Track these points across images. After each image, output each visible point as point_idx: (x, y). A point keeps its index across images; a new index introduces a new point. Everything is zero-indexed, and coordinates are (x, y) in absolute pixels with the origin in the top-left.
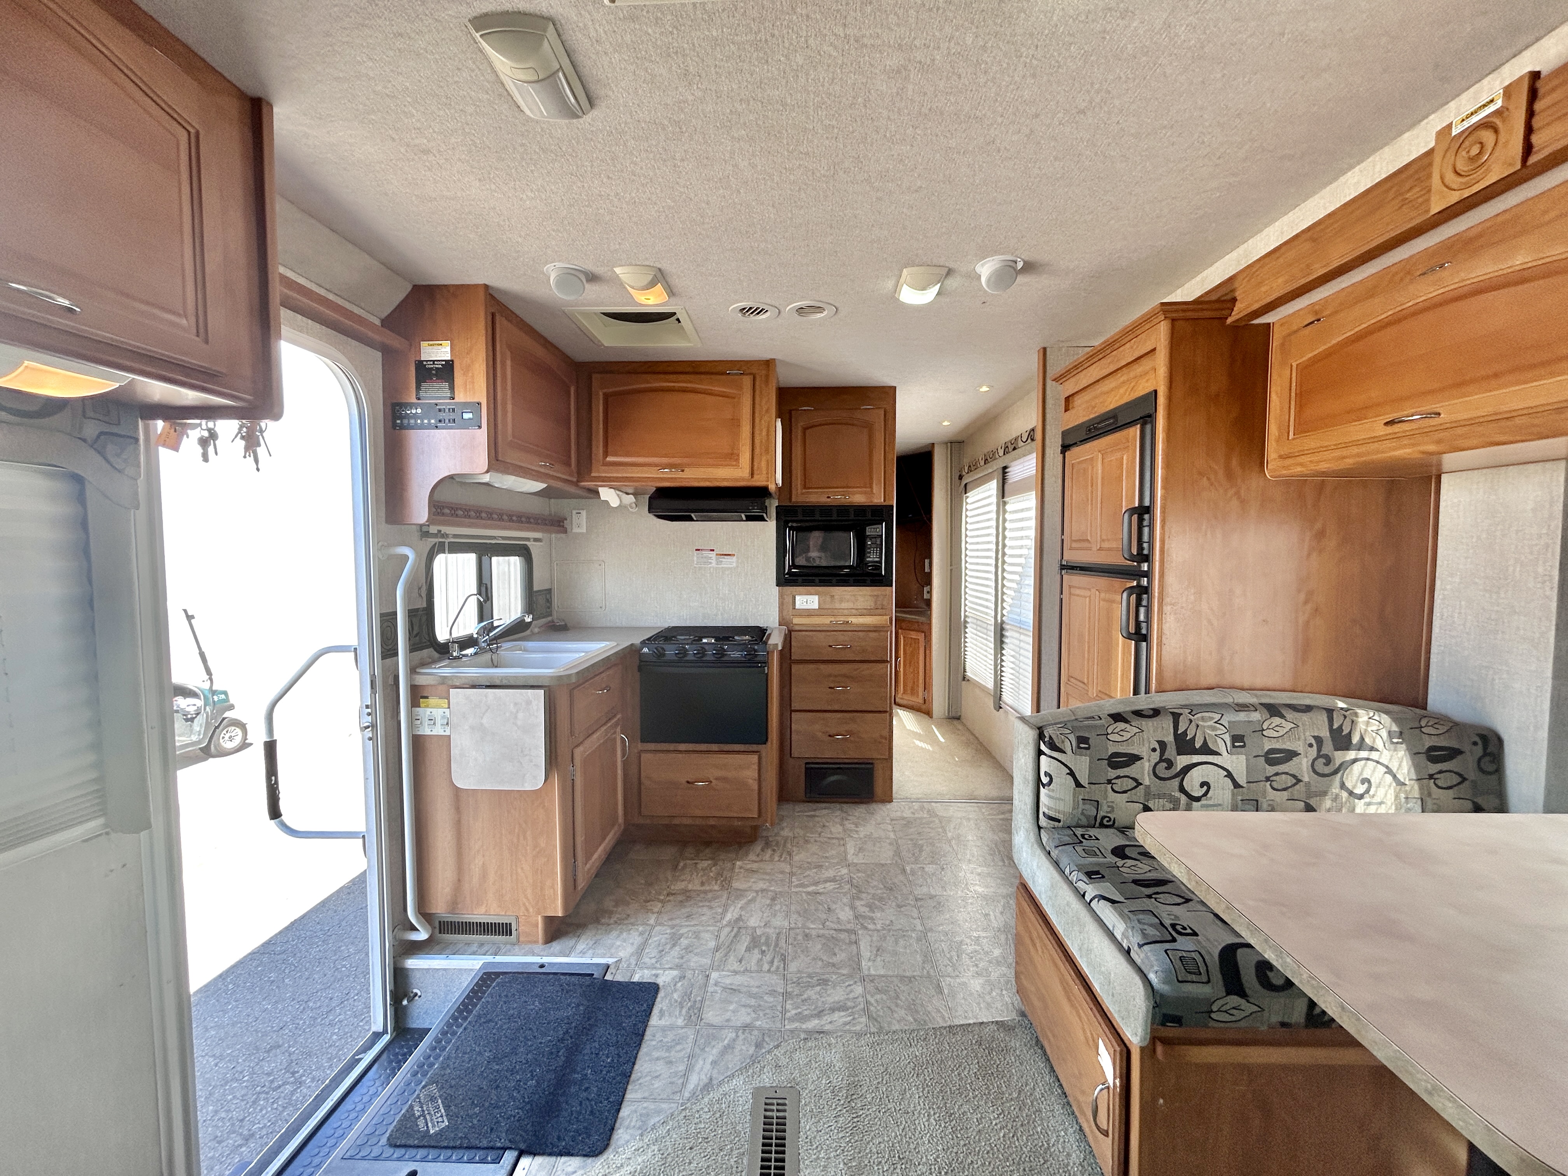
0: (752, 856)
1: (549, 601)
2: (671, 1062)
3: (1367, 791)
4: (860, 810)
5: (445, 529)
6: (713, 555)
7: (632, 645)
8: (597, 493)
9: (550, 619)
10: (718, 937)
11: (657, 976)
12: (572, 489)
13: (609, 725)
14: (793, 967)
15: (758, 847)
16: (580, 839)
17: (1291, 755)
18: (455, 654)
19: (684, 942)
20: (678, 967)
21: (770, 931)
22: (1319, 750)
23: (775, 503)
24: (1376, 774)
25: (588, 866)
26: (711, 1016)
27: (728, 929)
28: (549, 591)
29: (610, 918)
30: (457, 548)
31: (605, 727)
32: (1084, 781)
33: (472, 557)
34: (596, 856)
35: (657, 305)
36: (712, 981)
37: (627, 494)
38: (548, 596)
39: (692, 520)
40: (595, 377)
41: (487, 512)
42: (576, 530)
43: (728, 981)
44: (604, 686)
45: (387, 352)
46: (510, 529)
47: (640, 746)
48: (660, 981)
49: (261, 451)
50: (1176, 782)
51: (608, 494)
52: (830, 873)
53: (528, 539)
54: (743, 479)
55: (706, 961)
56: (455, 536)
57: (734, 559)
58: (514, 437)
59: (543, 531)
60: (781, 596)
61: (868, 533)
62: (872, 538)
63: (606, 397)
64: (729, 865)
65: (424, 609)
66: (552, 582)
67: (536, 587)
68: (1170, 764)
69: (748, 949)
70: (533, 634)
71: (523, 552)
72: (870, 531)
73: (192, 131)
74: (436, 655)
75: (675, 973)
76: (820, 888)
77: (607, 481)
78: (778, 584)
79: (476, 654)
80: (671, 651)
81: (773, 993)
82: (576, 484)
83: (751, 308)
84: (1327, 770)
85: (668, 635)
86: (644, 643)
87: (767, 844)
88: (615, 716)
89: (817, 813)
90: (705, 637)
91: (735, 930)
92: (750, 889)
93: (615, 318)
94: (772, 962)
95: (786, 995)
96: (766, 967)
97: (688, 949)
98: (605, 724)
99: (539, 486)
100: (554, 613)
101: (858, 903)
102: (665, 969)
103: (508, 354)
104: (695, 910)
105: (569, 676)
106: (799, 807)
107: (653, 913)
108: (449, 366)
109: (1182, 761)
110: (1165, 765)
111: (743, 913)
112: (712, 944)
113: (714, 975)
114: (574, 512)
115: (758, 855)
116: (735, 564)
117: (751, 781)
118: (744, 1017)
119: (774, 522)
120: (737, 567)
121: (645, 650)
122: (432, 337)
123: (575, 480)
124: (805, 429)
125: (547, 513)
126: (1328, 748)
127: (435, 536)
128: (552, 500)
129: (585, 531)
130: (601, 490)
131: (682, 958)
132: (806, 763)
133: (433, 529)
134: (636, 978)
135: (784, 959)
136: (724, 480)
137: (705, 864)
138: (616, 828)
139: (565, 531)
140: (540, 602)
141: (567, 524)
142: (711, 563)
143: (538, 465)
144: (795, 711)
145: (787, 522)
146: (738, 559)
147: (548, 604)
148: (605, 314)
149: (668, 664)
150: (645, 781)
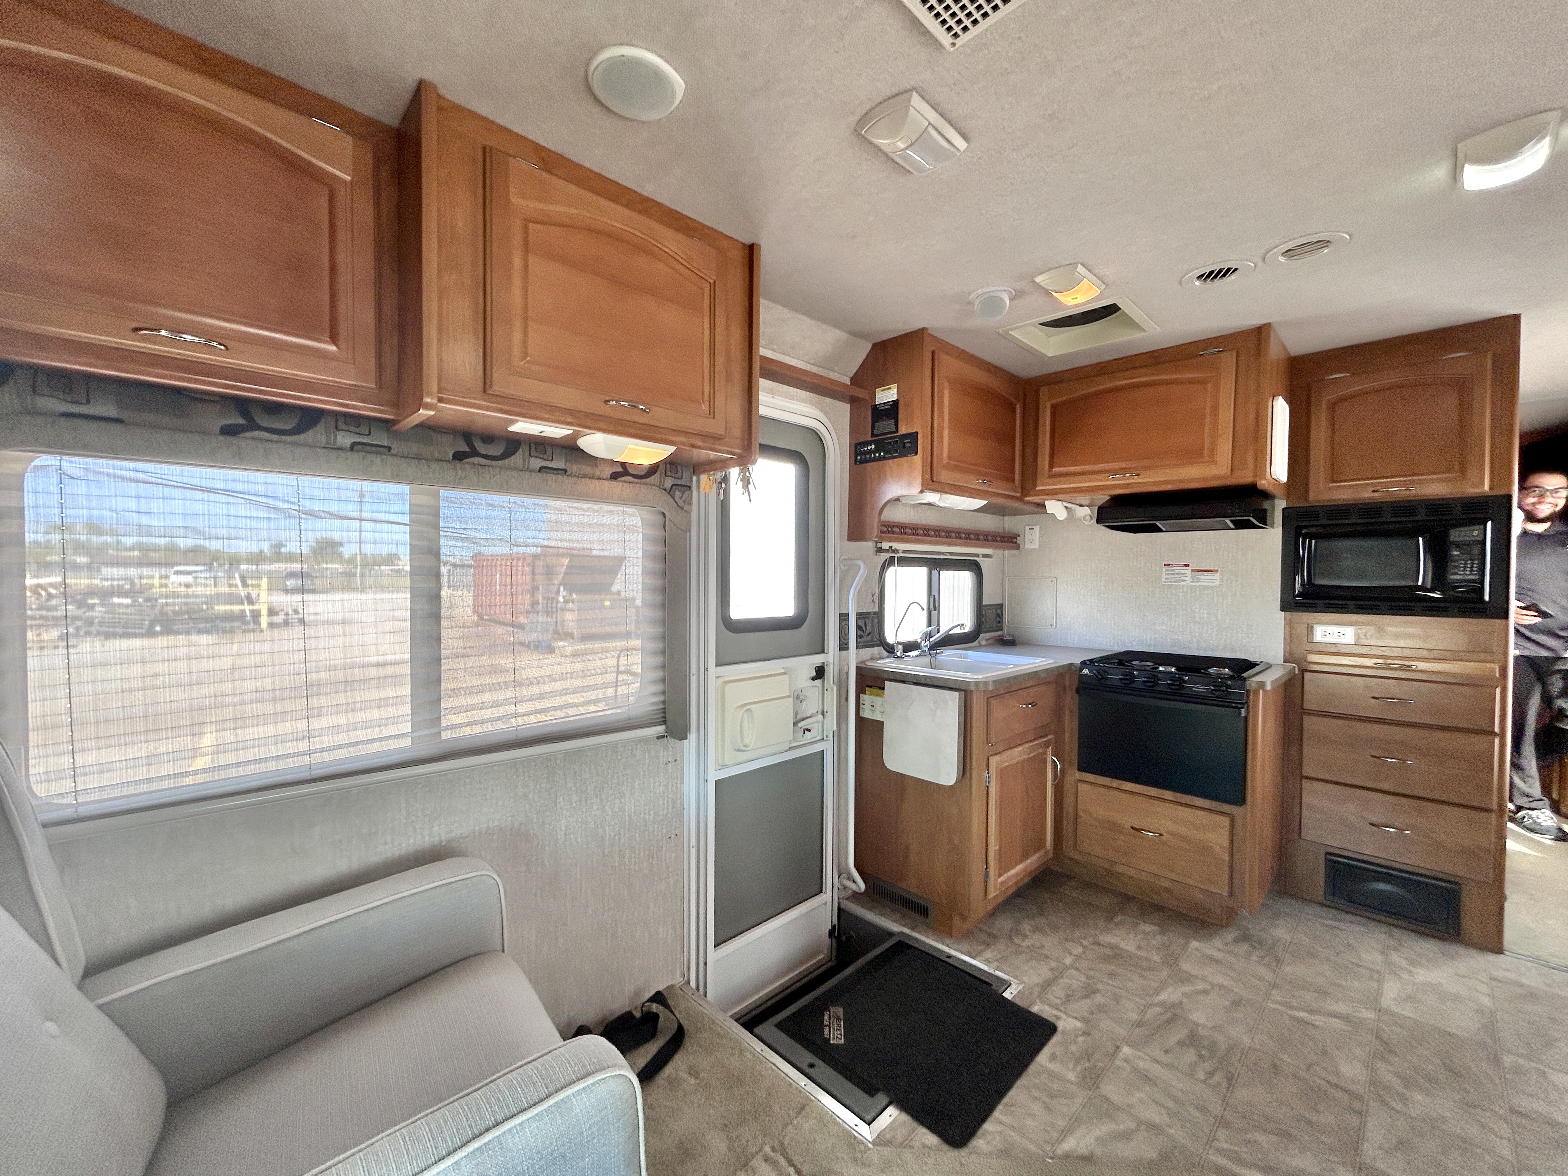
0: (1217, 942)
1: (1000, 616)
2: (1049, 1110)
4: (1428, 947)
5: (896, 545)
6: (1188, 571)
7: (1071, 664)
8: (1044, 506)
9: (1000, 633)
10: (1143, 1012)
11: (1058, 1018)
12: (1017, 505)
13: (1036, 742)
14: (1242, 1094)
15: (1230, 935)
16: (993, 847)
18: (899, 654)
19: (1099, 998)
20: (1083, 1020)
21: (1220, 1038)
23: (1281, 504)
25: (1002, 879)
26: (1109, 1089)
27: (1158, 1010)
28: (1001, 606)
29: (1024, 940)
30: (905, 561)
31: (1031, 744)
33: (923, 571)
34: (1013, 872)
35: (1088, 302)
36: (1121, 1055)
37: (1081, 506)
38: (999, 611)
39: (1160, 530)
40: (1044, 391)
41: (933, 530)
42: (1028, 546)
43: (1141, 1064)
44: (1030, 701)
45: (853, 401)
46: (955, 545)
47: (1078, 775)
48: (1060, 1025)
49: (751, 487)
51: (1055, 507)
52: (1342, 1008)
53: (977, 555)
54: (1225, 477)
55: (1122, 1032)
56: (904, 551)
57: (1217, 576)
58: (949, 458)
59: (996, 547)
60: (1290, 625)
61: (1452, 538)
62: (1458, 545)
63: (1054, 407)
64: (1181, 941)
65: (875, 613)
66: (1003, 598)
67: (985, 602)
69: (1181, 1043)
70: (980, 645)
71: (974, 566)
72: (1455, 535)
73: (712, 281)
74: (885, 653)
75: (1079, 1024)
76: (1318, 1020)
77: (1053, 494)
78: (1283, 609)
79: (918, 656)
80: (1115, 676)
81: (1202, 1109)
82: (1020, 499)
83: (1220, 271)
85: (1124, 659)
86: (1084, 663)
87: (1245, 938)
88: (1046, 736)
89: (1341, 925)
90: (1161, 665)
91: (1169, 1015)
92: (1204, 978)
93: (1057, 326)
94: (1211, 1074)
95: (1222, 1122)
96: (1201, 1075)
97: (1101, 1008)
98: (1031, 741)
99: (980, 503)
100: (1005, 629)
101: (1381, 1066)
102: (1069, 1016)
103: (946, 384)
104: (1120, 971)
105: (986, 683)
106: (1309, 909)
107: (1070, 954)
108: (895, 404)
111: (1185, 1000)
112: (1135, 1016)
113: (1126, 1050)
114: (1027, 528)
115: (1226, 944)
116: (1217, 583)
117: (1217, 849)
118: (1153, 1115)
119: (1281, 529)
120: (1221, 585)
121: (1086, 671)
122: (883, 383)
123: (1018, 495)
124: (1333, 406)
125: (1001, 530)
127: (886, 551)
128: (1006, 518)
129: (1037, 547)
130: (1047, 503)
131: (1092, 1013)
132: (1328, 853)
133: (885, 545)
134: (1035, 1009)
135: (1230, 1079)
136: (1192, 480)
137: (1148, 928)
138: (1042, 852)
139: (1018, 547)
140: (991, 614)
141: (1019, 540)
142: (1184, 580)
143: (975, 483)
144: (1307, 778)
145: (1299, 529)
146: (1221, 574)
147: (998, 619)
148: (1043, 324)
149: (1113, 689)
150: (1081, 813)
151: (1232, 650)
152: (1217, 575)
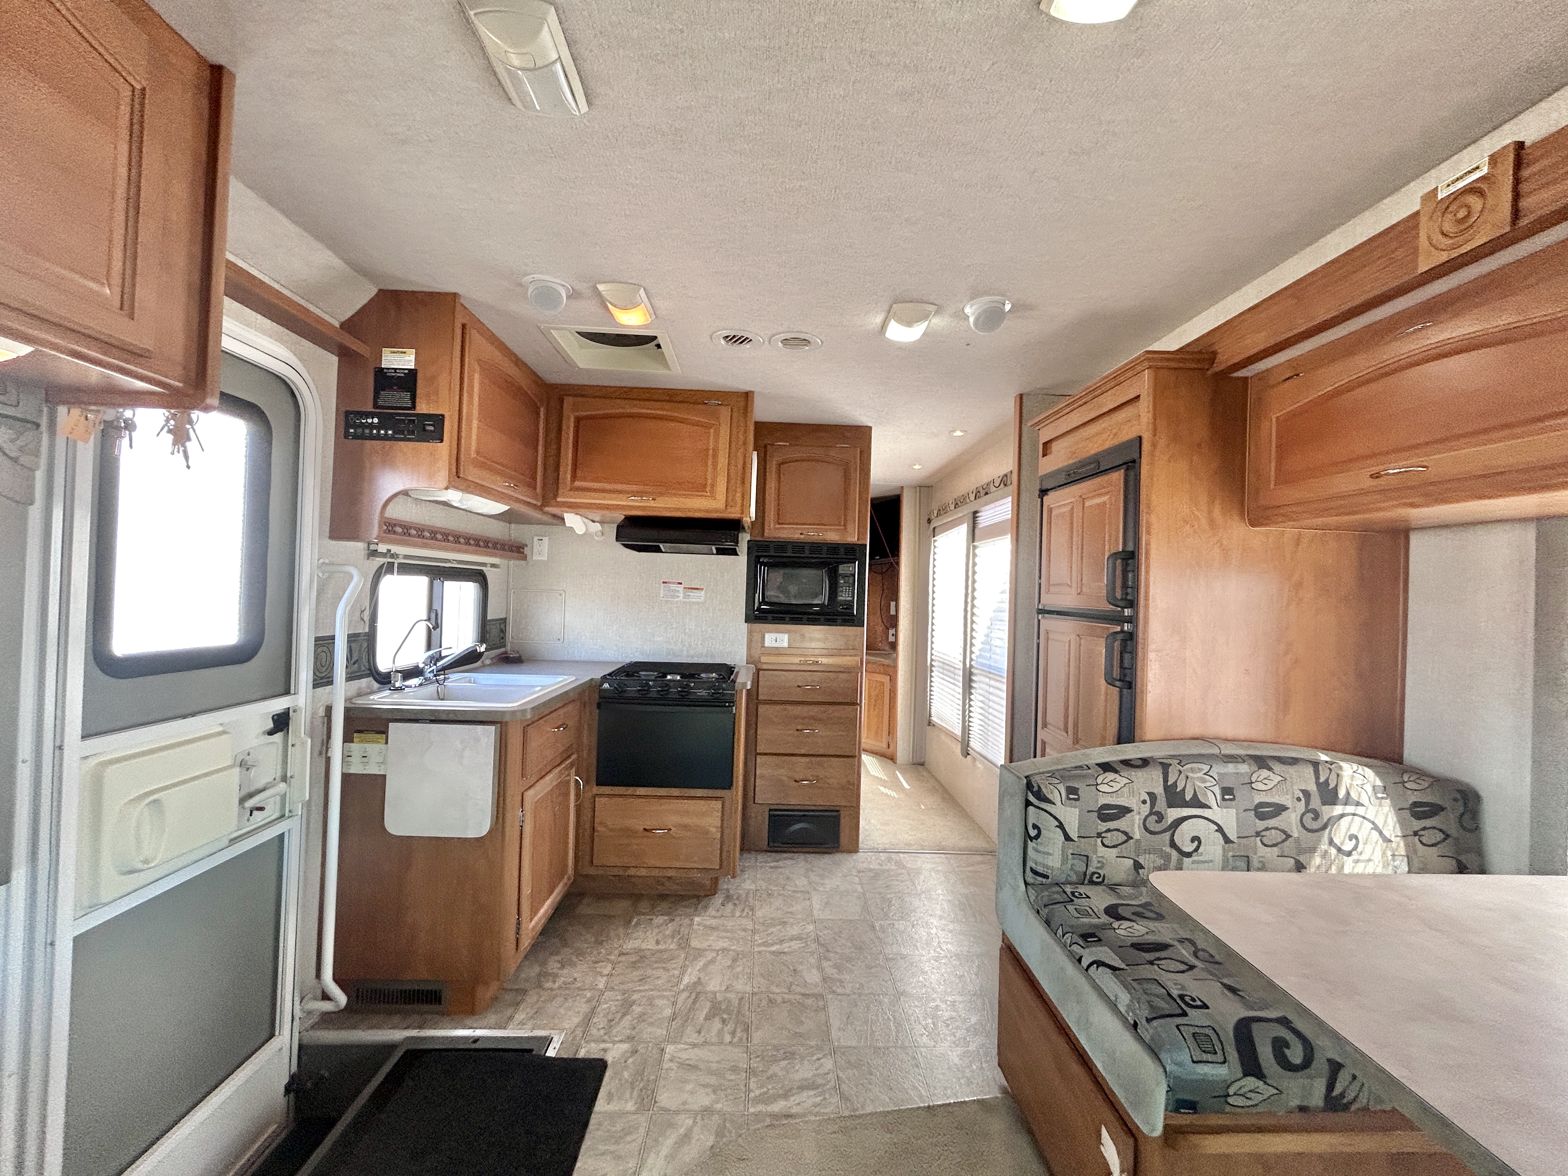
0: (711, 911)
1: (503, 631)
2: (620, 1157)
3: (1355, 848)
4: (825, 861)
5: (395, 549)
6: (680, 588)
7: (592, 679)
8: (563, 519)
9: (503, 650)
10: (674, 1003)
11: (605, 1050)
12: (536, 515)
13: (563, 766)
14: (757, 1036)
15: (718, 899)
16: (526, 891)
17: (1280, 809)
18: (398, 685)
19: (637, 1009)
20: (630, 1039)
21: (731, 996)
22: (1307, 803)
23: (748, 537)
24: (1364, 830)
25: (533, 922)
26: (666, 1098)
27: (685, 995)
28: (504, 621)
29: (554, 982)
30: (406, 569)
31: (559, 769)
32: (1074, 835)
33: (423, 581)
34: (542, 911)
35: (639, 327)
36: (667, 1056)
37: (593, 521)
38: (502, 626)
39: (661, 551)
40: (568, 401)
41: (441, 533)
42: (535, 558)
43: (684, 1056)
44: (560, 723)
45: (345, 354)
46: (466, 552)
47: (596, 790)
48: (609, 1058)
49: (191, 446)
50: (1167, 836)
51: (572, 520)
52: (794, 931)
53: (484, 564)
54: (717, 511)
55: (661, 1032)
56: (406, 557)
58: (478, 453)
59: (501, 557)
60: (750, 632)
61: (840, 572)
62: (844, 576)
63: (578, 420)
64: (687, 921)
65: (366, 634)
66: (508, 612)
67: (489, 617)
68: (1161, 817)
69: (707, 1018)
70: (484, 666)
71: (479, 577)
72: (843, 569)
73: (138, 87)
74: (376, 685)
75: (625, 1046)
76: (785, 947)
77: (574, 507)
78: (747, 620)
79: (421, 685)
80: (633, 689)
81: (734, 1069)
82: (540, 508)
83: (734, 336)
84: (1315, 825)
85: (631, 670)
86: (604, 678)
87: (728, 898)
88: (569, 757)
89: (781, 863)
90: (670, 674)
91: (693, 996)
92: (710, 948)
93: (592, 340)
94: (733, 1033)
95: (751, 1072)
96: (728, 1038)
97: (642, 1017)
98: (558, 765)
99: (499, 508)
100: (508, 644)
101: (825, 964)
102: (614, 1043)
103: (477, 368)
104: (649, 972)
105: (524, 712)
106: (761, 857)
107: (602, 976)
108: (412, 375)
109: (1173, 814)
110: (1155, 818)
111: (702, 976)
112: (668, 1012)
113: (670, 1049)
114: (536, 539)
115: (718, 911)
116: (703, 599)
117: (713, 829)
118: (704, 1099)
119: (746, 557)
120: (705, 602)
121: (606, 686)
122: (396, 344)
123: (539, 504)
124: (780, 465)
125: (506, 538)
126: (1316, 802)
127: (384, 555)
128: (513, 526)
129: (545, 558)
130: (566, 516)
131: (634, 1028)
132: (770, 810)
133: (382, 548)
134: (582, 1054)
135: (747, 1030)
136: (700, 510)
137: (660, 920)
138: (565, 880)
139: (525, 558)
140: (494, 631)
141: (527, 551)
142: (678, 597)
143: (500, 485)
144: (760, 754)
145: (758, 557)
146: (706, 593)
147: (502, 635)
148: (578, 333)
149: (630, 701)
150: (598, 828)
151: (712, 657)
152: (703, 592)
